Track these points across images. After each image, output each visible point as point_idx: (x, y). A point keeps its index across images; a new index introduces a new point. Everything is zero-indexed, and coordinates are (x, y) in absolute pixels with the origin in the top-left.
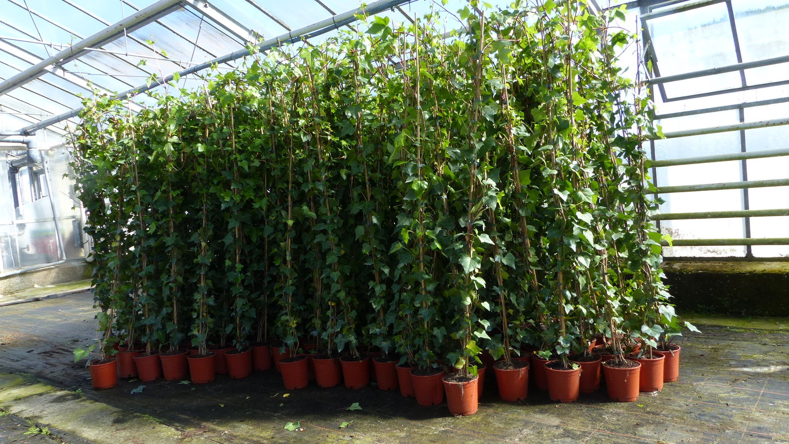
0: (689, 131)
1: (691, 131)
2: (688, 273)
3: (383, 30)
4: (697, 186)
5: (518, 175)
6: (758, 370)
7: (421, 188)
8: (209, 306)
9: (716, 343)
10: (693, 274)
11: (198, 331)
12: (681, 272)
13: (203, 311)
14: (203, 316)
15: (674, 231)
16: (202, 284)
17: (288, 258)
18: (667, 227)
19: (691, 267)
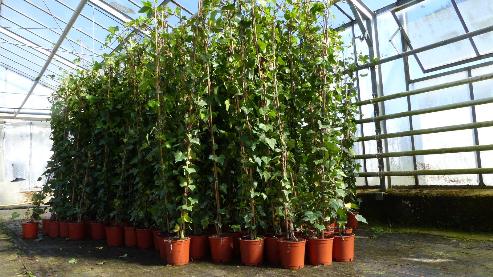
0: (426, 88)
1: (428, 88)
2: (430, 196)
3: (148, 11)
4: (434, 129)
6: (425, 260)
7: (155, 106)
8: (87, 193)
9: (419, 244)
10: (433, 197)
11: (79, 208)
12: (425, 195)
13: (84, 196)
14: (83, 199)
15: (426, 166)
16: (86, 179)
17: (123, 163)
18: (421, 163)
19: (434, 192)
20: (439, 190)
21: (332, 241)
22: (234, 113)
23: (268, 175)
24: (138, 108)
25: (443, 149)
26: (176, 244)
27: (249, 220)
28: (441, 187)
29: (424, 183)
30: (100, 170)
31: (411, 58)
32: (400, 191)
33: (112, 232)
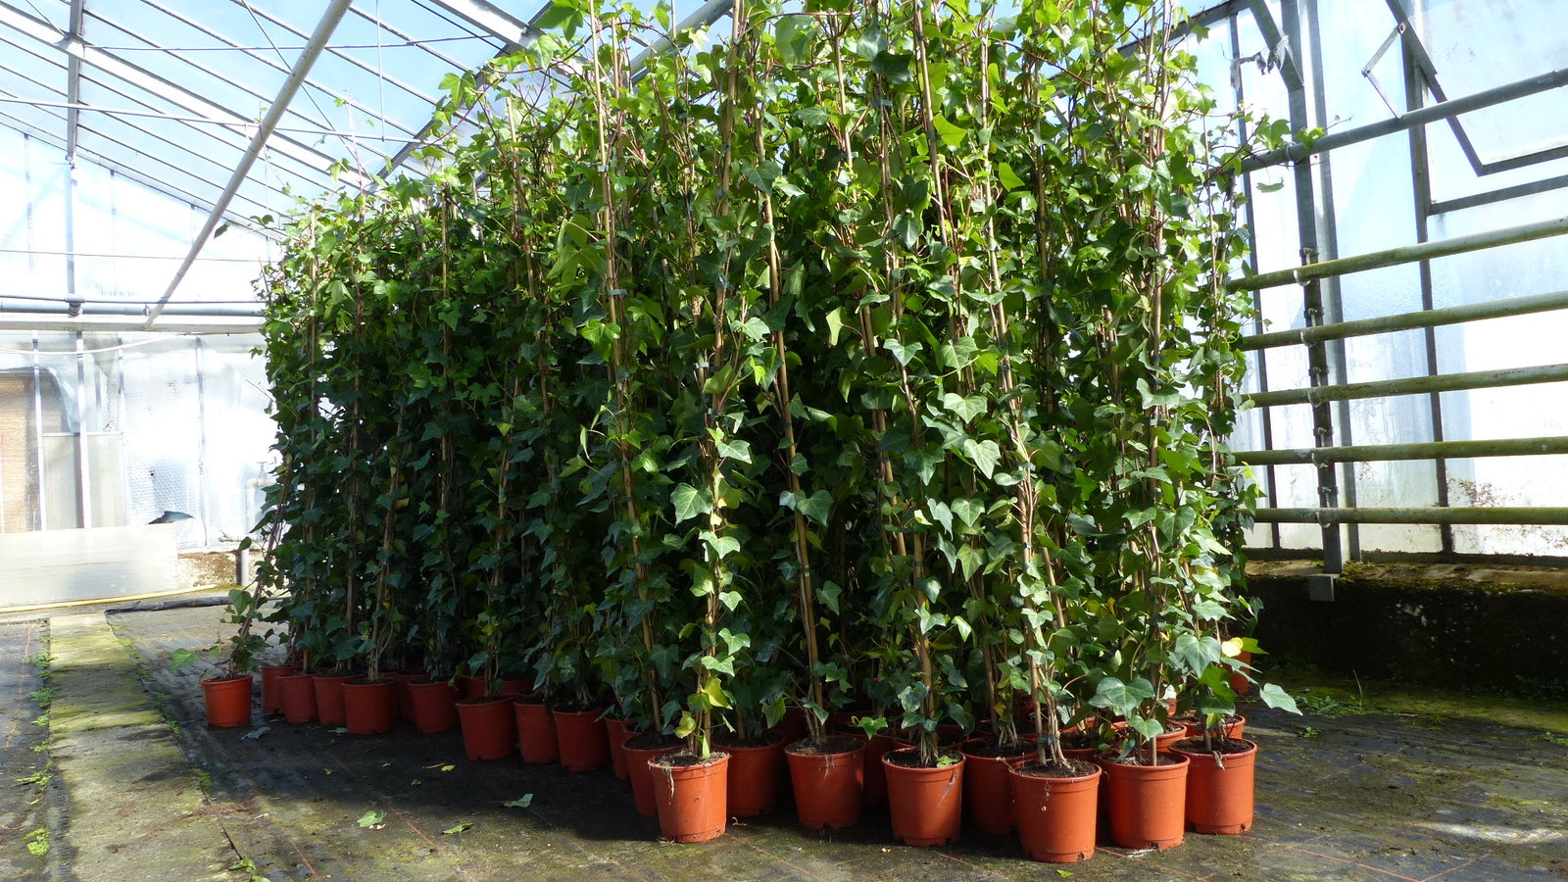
0: (1490, 235)
1: (1497, 233)
2: (1496, 593)
3: (568, 20)
4: (1514, 371)
5: (868, 318)
6: (1491, 834)
7: (605, 339)
8: (392, 589)
9: (1464, 765)
10: (1506, 597)
11: (370, 636)
12: (1478, 590)
13: (383, 598)
14: (382, 607)
15: (1479, 490)
16: (386, 546)
17: (501, 499)
18: (1463, 479)
19: (1510, 580)
20: (1524, 572)
21: (1185, 772)
22: (856, 349)
23: (974, 560)
24: (544, 328)
25: (1544, 441)
26: (686, 775)
27: (914, 703)
28: (1530, 561)
29: (1473, 547)
30: (429, 519)
31: (1437, 133)
32: (1390, 571)
33: (478, 720)
